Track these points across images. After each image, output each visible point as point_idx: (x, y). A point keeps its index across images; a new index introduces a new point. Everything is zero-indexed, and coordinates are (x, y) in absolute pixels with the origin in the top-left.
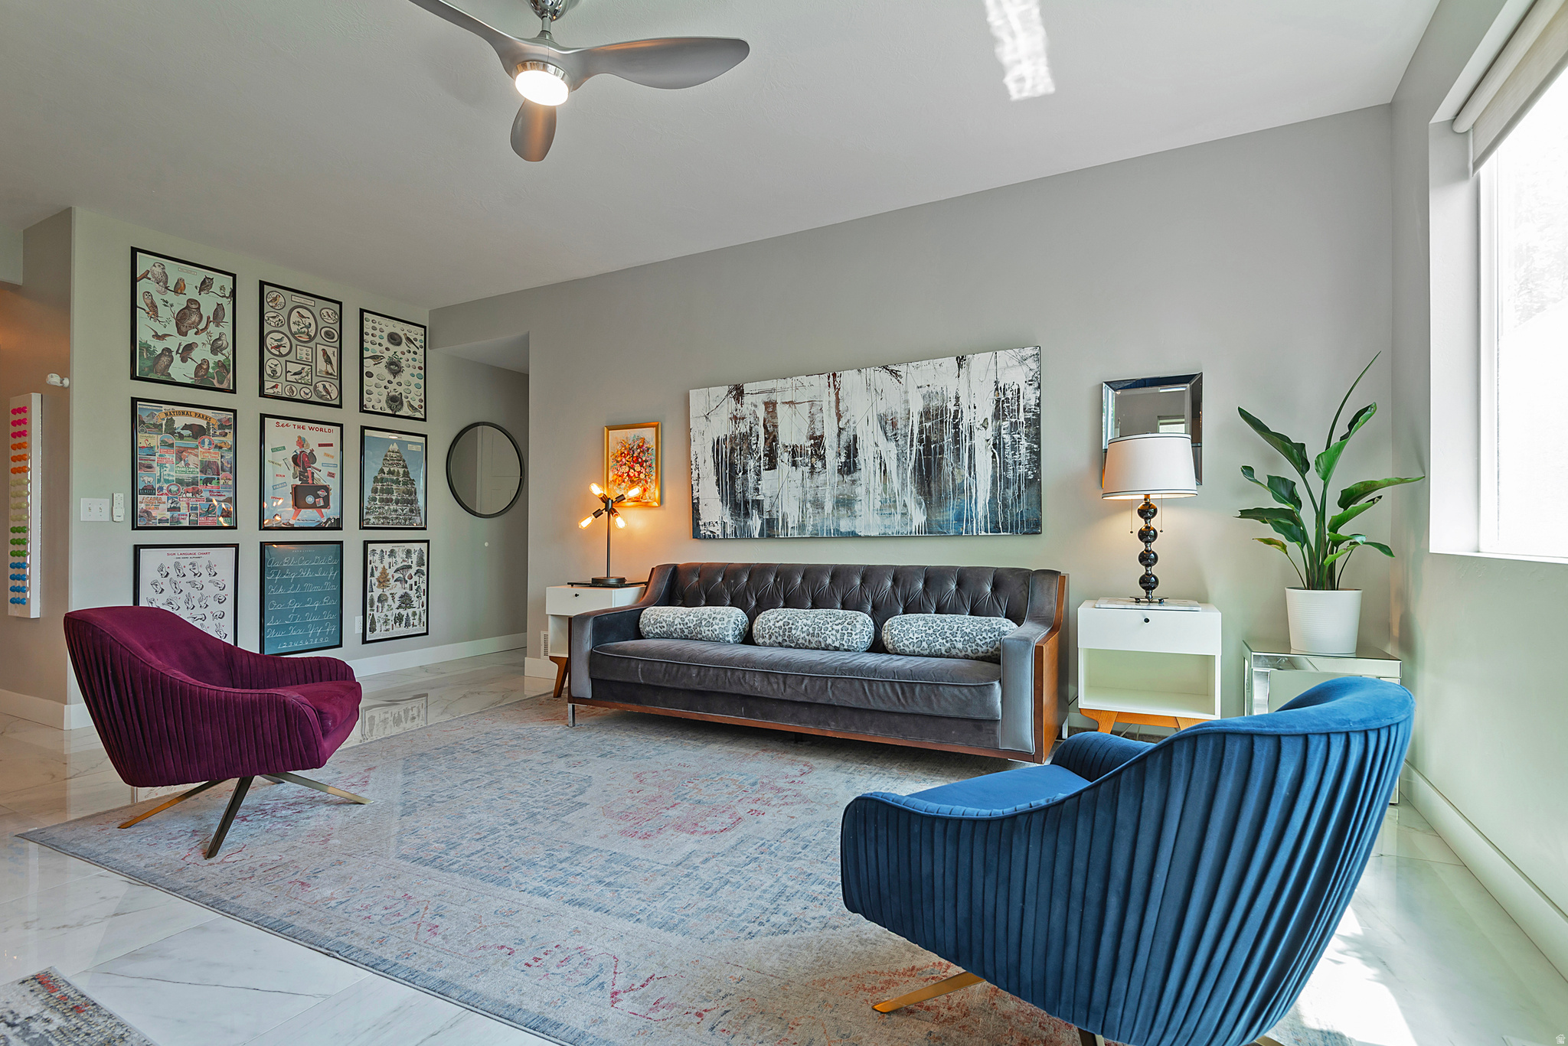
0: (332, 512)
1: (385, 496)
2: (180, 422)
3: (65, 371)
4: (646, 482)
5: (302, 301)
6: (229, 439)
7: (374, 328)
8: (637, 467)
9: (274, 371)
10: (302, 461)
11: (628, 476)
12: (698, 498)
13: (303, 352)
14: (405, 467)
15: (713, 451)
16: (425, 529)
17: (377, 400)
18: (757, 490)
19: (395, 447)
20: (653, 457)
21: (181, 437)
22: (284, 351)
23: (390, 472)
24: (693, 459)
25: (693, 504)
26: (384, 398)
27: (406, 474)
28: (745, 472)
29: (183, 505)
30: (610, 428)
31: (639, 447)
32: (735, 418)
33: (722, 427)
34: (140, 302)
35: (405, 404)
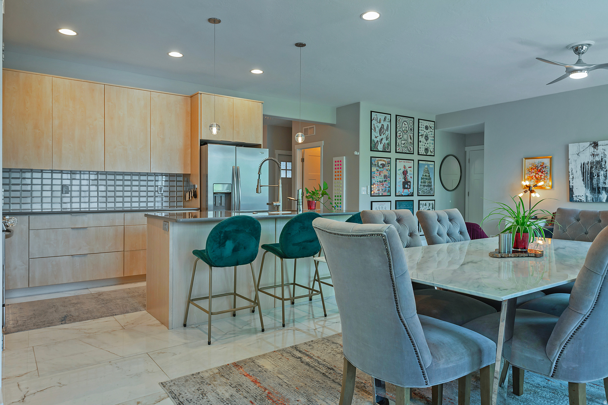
0: (411, 190)
1: (424, 184)
2: (380, 163)
3: (358, 151)
4: (545, 179)
5: (405, 119)
6: (389, 167)
7: (422, 125)
8: (540, 174)
9: (399, 144)
10: (405, 173)
11: (535, 177)
12: (573, 186)
13: (405, 136)
14: (429, 173)
15: (581, 167)
16: (434, 196)
17: (422, 151)
18: (605, 183)
19: (426, 166)
20: (549, 170)
21: (380, 168)
22: (401, 137)
23: (425, 176)
24: (570, 171)
25: (570, 188)
26: (424, 149)
27: (429, 176)
28: (598, 176)
29: (380, 189)
30: (526, 159)
31: (541, 166)
32: (594, 155)
33: (586, 158)
34: (373, 128)
35: (429, 151)
